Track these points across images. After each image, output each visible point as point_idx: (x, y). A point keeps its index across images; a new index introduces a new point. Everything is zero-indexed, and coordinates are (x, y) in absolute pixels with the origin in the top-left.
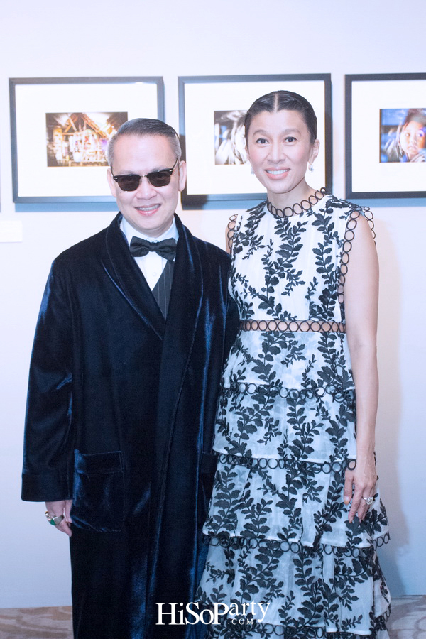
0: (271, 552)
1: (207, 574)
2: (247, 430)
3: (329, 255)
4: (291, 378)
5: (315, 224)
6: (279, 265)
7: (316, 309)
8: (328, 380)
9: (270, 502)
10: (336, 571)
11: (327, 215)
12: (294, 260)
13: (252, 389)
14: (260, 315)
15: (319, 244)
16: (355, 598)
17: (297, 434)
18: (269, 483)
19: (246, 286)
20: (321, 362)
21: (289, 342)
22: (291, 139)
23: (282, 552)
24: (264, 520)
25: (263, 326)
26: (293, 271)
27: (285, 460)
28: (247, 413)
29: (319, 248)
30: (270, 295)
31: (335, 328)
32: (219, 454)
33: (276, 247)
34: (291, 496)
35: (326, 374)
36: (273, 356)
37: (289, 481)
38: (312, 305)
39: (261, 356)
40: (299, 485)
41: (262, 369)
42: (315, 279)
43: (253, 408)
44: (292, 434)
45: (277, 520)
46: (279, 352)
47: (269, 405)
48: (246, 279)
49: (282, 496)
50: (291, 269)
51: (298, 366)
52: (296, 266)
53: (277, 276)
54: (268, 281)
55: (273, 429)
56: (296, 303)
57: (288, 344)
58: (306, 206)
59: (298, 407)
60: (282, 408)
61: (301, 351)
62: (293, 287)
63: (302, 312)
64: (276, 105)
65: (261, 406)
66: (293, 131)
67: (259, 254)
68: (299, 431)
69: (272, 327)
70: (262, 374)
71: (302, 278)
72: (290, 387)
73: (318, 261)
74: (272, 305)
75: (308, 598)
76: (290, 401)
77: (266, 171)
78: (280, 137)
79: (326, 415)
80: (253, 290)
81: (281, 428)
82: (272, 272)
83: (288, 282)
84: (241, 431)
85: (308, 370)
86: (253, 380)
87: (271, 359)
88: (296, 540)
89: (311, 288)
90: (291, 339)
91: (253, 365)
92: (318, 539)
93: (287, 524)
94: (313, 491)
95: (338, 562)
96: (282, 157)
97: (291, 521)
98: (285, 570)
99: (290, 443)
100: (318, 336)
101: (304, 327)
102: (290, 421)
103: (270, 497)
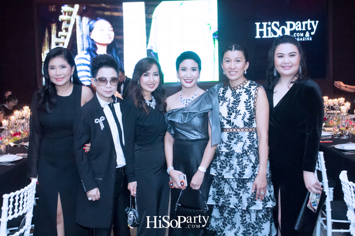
0: (232, 212)
1: (212, 220)
2: (223, 168)
3: (250, 103)
4: (238, 148)
5: (245, 92)
6: (232, 108)
7: (246, 123)
8: (251, 149)
9: (232, 194)
10: (256, 219)
11: (249, 89)
12: (237, 106)
13: (224, 153)
14: (227, 126)
15: (246, 100)
16: (263, 229)
17: (240, 169)
18: (231, 187)
19: (221, 116)
20: (248, 143)
21: (237, 136)
22: (238, 61)
24: (229, 200)
25: (228, 130)
26: (237, 110)
27: (236, 178)
28: (223, 162)
29: (246, 101)
30: (229, 119)
31: (254, 130)
32: (213, 176)
33: (232, 102)
34: (239, 192)
35: (250, 147)
36: (231, 141)
37: (238, 186)
38: (244, 122)
39: (227, 141)
40: (241, 188)
41: (228, 146)
42: (245, 113)
43: (225, 160)
44: (239, 169)
45: (234, 200)
46: (234, 139)
47: (230, 159)
48: (221, 113)
49: (235, 192)
50: (236, 109)
51: (240, 144)
52: (238, 108)
53: (232, 112)
54: (228, 114)
55: (232, 167)
56: (239, 122)
57: (236, 137)
58: (242, 86)
59: (241, 159)
60: (235, 160)
61: (241, 139)
62: (237, 116)
63: (241, 125)
64: (233, 49)
65: (227, 159)
66: (239, 58)
67: (226, 104)
68: (241, 168)
69: (231, 130)
70: (228, 148)
71: (240, 113)
72: (238, 152)
73: (246, 106)
74: (230, 123)
75: (245, 230)
76: (237, 157)
77: (229, 72)
78: (235, 60)
79: (251, 161)
80: (224, 118)
81: (234, 167)
82: (230, 111)
83: (235, 114)
84: (221, 168)
85: (244, 146)
86: (224, 150)
88: (240, 208)
89: (244, 116)
90: (238, 135)
91: (224, 144)
92: (248, 207)
93: (237, 202)
94: (247, 190)
95: (257, 216)
96: (235, 67)
97: (239, 201)
98: (237, 218)
99: (238, 172)
100: (247, 133)
101: (242, 130)
102: (238, 165)
103: (231, 192)
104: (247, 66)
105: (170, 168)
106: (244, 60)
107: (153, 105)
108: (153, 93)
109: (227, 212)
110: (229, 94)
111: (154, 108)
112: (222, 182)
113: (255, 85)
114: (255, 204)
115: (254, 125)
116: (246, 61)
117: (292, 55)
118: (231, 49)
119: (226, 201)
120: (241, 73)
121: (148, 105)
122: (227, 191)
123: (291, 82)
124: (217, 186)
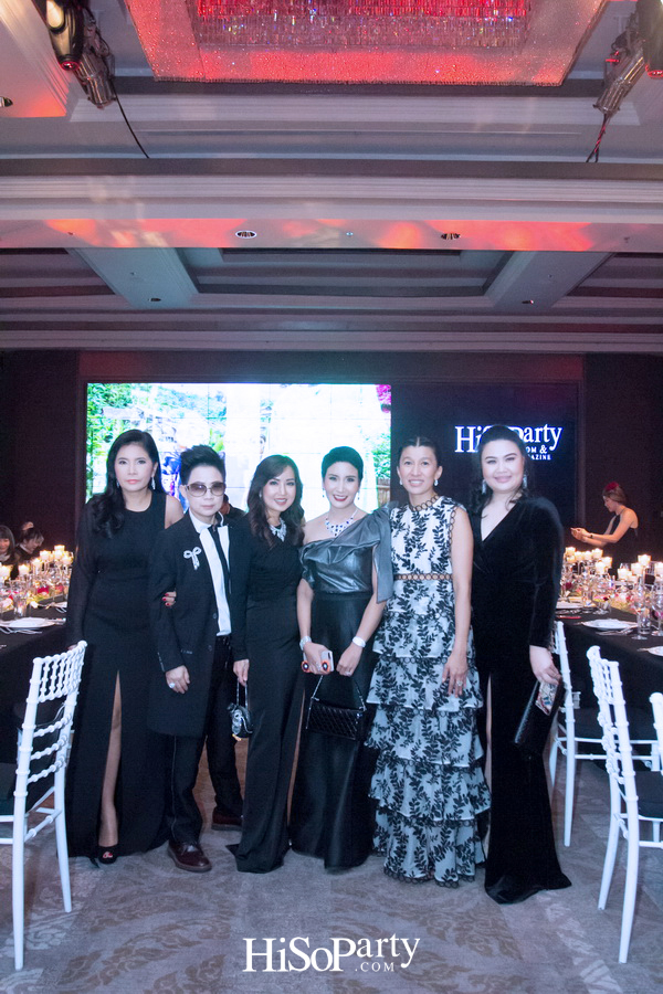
0: (409, 714)
1: (375, 730)
2: (394, 640)
3: (442, 533)
4: (420, 607)
5: (435, 514)
6: (413, 540)
7: (435, 566)
8: (442, 608)
9: (408, 684)
10: (449, 727)
12: (422, 537)
13: (397, 615)
14: (403, 571)
15: (437, 527)
16: (460, 745)
17: (423, 642)
18: (407, 672)
19: (395, 553)
20: (438, 598)
22: (425, 463)
23: (413, 716)
24: (403, 695)
25: (404, 577)
26: (421, 544)
27: (415, 657)
29: (436, 529)
30: (407, 558)
31: (448, 577)
32: (378, 654)
33: (412, 530)
34: (420, 681)
35: (441, 605)
36: (410, 595)
37: (419, 671)
38: (433, 564)
39: (403, 595)
40: (425, 674)
41: (403, 603)
42: (434, 548)
44: (421, 643)
45: (411, 695)
46: (413, 592)
48: (395, 549)
49: (414, 680)
50: (420, 542)
51: (424, 601)
52: (423, 541)
53: (412, 547)
54: (407, 550)
55: (408, 638)
56: (423, 563)
58: (429, 504)
59: (424, 626)
60: (414, 626)
61: (426, 592)
62: (421, 553)
63: (427, 569)
64: (418, 443)
66: (427, 459)
67: (402, 534)
68: (425, 640)
69: (410, 577)
70: (403, 606)
71: (425, 548)
72: (420, 614)
73: (435, 537)
74: (409, 565)
75: (429, 745)
76: (419, 622)
77: (410, 481)
78: (419, 461)
79: (441, 629)
80: (398, 556)
81: (413, 639)
82: (409, 545)
83: (418, 550)
85: (430, 603)
86: (398, 609)
87: (408, 596)
88: (422, 707)
89: (431, 553)
90: (420, 584)
91: (398, 600)
92: (436, 706)
93: (417, 698)
94: (433, 677)
95: (450, 722)
96: (419, 474)
97: (420, 696)
98: (416, 726)
99: (419, 648)
100: (437, 583)
101: (428, 577)
102: (419, 635)
103: (407, 681)
104: (439, 473)
105: (306, 640)
106: (435, 462)
107: (281, 534)
108: (283, 515)
109: (399, 714)
110: (407, 517)
111: (283, 539)
112: (393, 664)
113: (451, 503)
114: (446, 701)
115: (449, 570)
116: (439, 464)
117: (509, 458)
118: (414, 444)
119: (399, 696)
120: (427, 484)
121: (274, 533)
122: (400, 680)
123: (511, 502)
124: (385, 671)
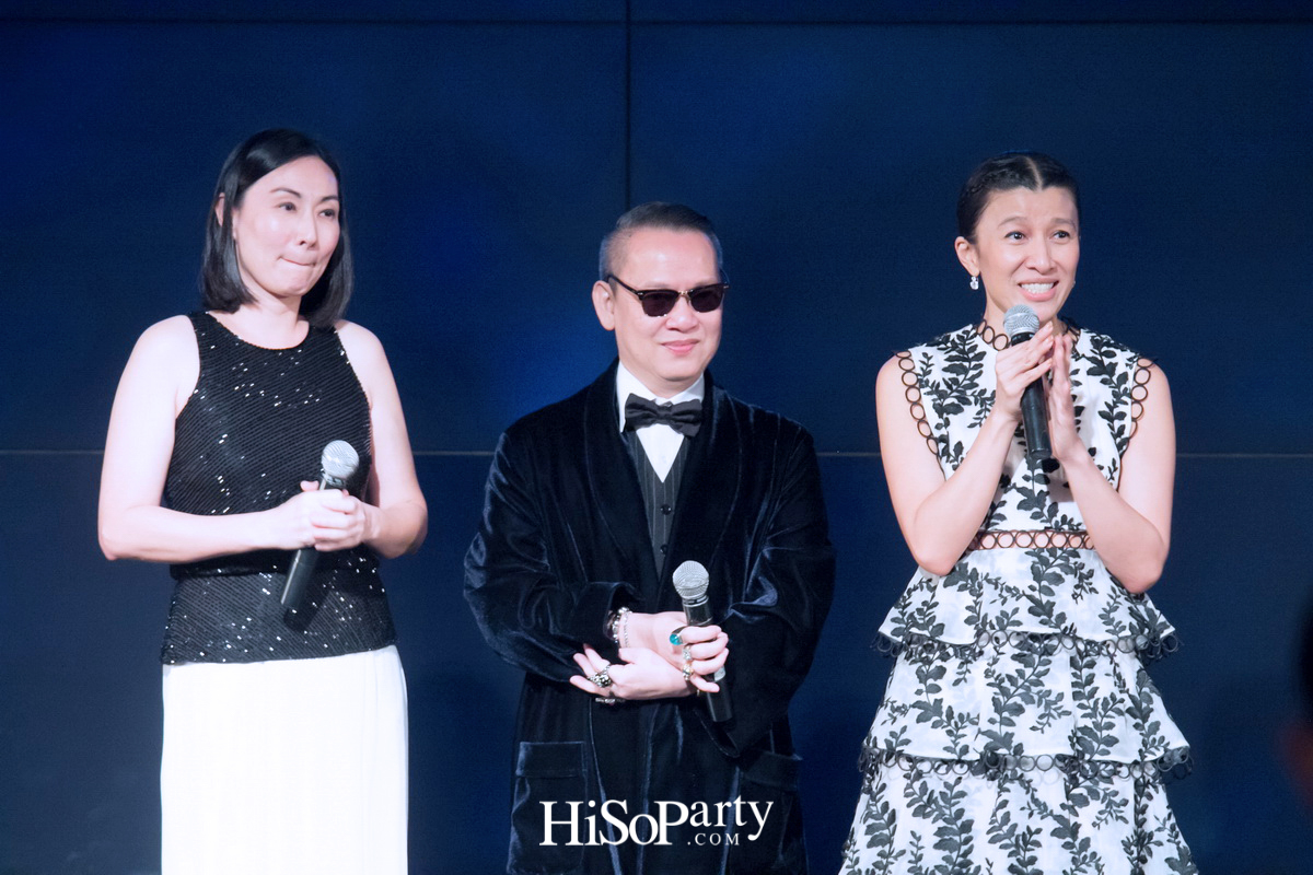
2: (1009, 711)
3: (1122, 421)
5: (1091, 373)
9: (1040, 831)
11: (1107, 361)
15: (1107, 405)
21: (1074, 564)
22: (1063, 235)
29: (1107, 411)
36: (1053, 587)
37: (1068, 794)
46: (1062, 581)
47: (1041, 669)
49: (1059, 819)
59: (1085, 673)
60: (1062, 673)
64: (1039, 179)
65: (1029, 672)
66: (1066, 221)
68: (1090, 711)
70: (1043, 617)
74: (1042, 505)
77: (1020, 284)
78: (1047, 230)
84: (1000, 715)
90: (1076, 560)
97: (1074, 861)
